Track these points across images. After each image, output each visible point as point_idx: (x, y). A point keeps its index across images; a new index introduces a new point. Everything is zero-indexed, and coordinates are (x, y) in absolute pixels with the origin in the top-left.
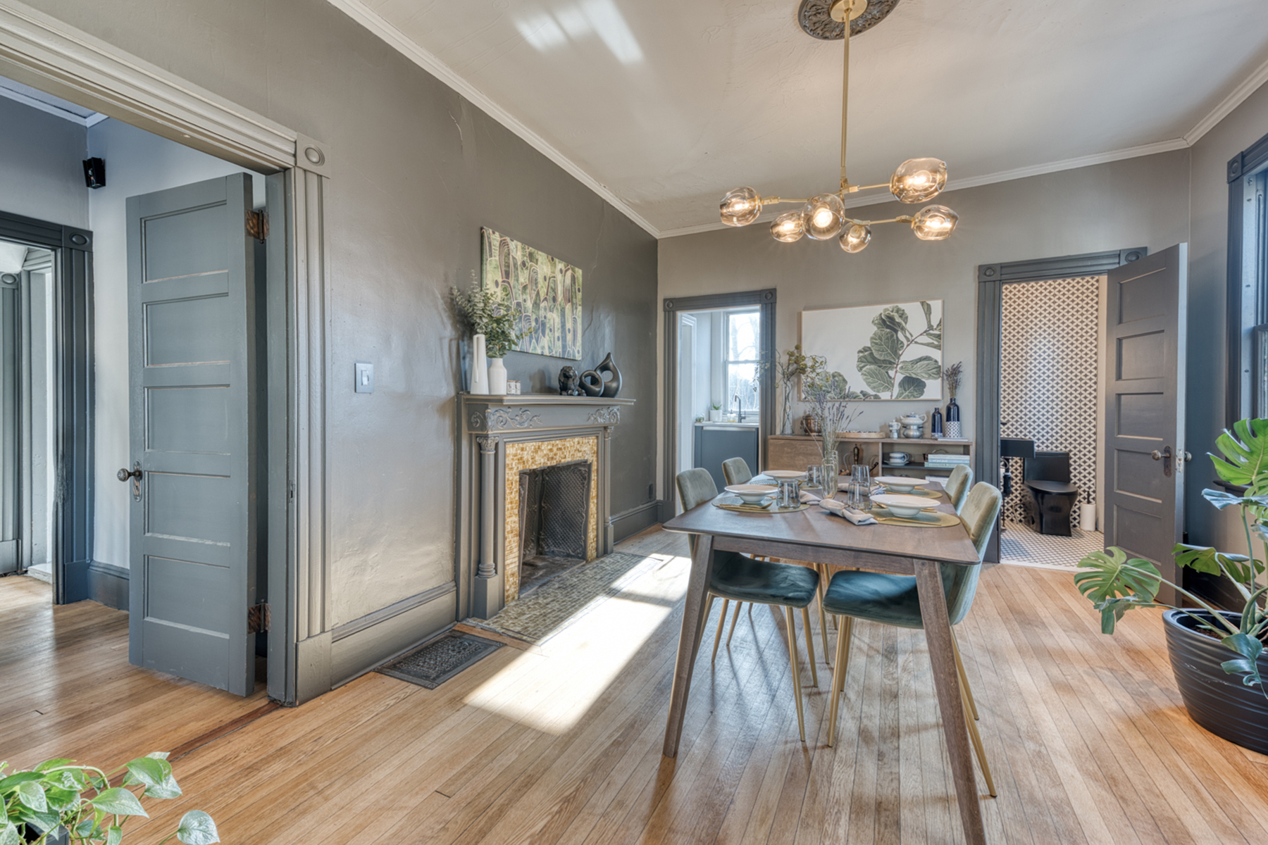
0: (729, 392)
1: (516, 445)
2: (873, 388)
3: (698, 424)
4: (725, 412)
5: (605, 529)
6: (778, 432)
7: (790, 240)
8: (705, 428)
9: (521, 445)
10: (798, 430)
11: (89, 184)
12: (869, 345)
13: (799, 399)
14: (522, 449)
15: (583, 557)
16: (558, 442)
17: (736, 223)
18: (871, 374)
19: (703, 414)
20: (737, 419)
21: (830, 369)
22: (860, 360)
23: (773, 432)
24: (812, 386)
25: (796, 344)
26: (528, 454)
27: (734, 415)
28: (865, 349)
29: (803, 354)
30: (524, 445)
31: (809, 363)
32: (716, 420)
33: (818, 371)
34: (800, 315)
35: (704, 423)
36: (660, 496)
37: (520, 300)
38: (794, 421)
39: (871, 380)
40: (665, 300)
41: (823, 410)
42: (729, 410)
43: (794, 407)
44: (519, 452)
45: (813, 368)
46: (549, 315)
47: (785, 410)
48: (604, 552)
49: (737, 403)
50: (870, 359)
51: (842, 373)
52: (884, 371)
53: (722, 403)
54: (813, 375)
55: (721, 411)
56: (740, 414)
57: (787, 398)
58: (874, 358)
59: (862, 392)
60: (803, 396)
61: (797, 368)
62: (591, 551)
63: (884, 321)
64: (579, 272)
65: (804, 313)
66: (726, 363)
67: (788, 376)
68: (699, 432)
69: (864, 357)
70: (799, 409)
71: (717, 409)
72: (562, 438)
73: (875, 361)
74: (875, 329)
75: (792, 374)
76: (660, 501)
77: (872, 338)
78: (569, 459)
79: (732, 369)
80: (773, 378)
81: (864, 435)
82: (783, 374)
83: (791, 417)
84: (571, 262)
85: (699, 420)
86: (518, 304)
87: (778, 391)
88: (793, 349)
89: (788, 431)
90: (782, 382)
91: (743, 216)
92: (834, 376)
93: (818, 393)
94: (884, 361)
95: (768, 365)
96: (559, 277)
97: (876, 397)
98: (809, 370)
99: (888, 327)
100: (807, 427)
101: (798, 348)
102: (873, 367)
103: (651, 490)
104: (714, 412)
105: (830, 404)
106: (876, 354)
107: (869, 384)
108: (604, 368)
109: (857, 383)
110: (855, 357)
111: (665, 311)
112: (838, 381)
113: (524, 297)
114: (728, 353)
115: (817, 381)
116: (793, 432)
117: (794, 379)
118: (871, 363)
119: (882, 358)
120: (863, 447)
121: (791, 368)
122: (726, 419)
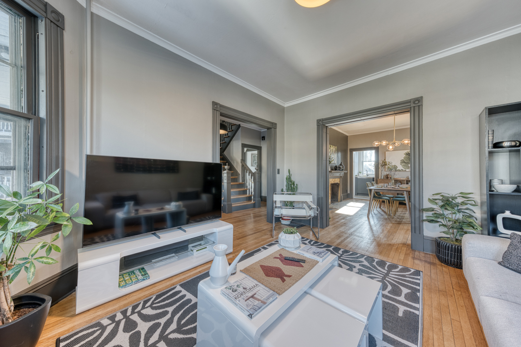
0: (364, 169)
2: (404, 169)
3: (356, 177)
4: (363, 174)
5: (341, 196)
6: (380, 178)
7: (384, 145)
8: (358, 178)
10: (385, 178)
11: (262, 140)
12: (403, 159)
13: (385, 171)
15: (338, 201)
17: (375, 146)
18: (404, 165)
19: (357, 174)
20: (366, 175)
21: (393, 164)
22: (401, 162)
23: (378, 178)
24: (389, 168)
25: (384, 159)
26: (332, 181)
27: (365, 174)
28: (402, 160)
29: (386, 161)
30: (331, 179)
31: (388, 163)
32: (360, 176)
33: (390, 165)
34: (385, 153)
35: (358, 176)
36: (349, 192)
38: (384, 176)
39: (404, 167)
40: (350, 149)
41: (391, 173)
42: (364, 173)
43: (383, 173)
45: (389, 164)
47: (381, 173)
48: (341, 201)
49: (366, 172)
50: (404, 162)
51: (396, 165)
52: (407, 165)
53: (362, 171)
54: (389, 166)
55: (362, 173)
56: (367, 174)
57: (382, 171)
58: (405, 162)
59: (401, 169)
60: (386, 170)
61: (384, 164)
62: (339, 201)
63: (407, 154)
64: (336, 147)
65: (386, 152)
66: (363, 162)
67: (382, 166)
68: (356, 178)
69: (402, 162)
70: (385, 173)
71: (360, 173)
72: (335, 178)
73: (405, 163)
74: (405, 155)
75: (383, 165)
76: (349, 193)
77: (404, 158)
78: (336, 182)
79: (364, 163)
80: (378, 166)
81: (402, 179)
82: (381, 165)
83: (383, 175)
84: (335, 146)
85: (356, 176)
87: (380, 169)
88: (383, 160)
89: (382, 178)
90: (381, 167)
91: (377, 145)
92: (394, 166)
93: (390, 170)
94: (407, 163)
95: (377, 164)
96: (334, 149)
97: (405, 170)
98: (388, 165)
99: (408, 155)
100: (387, 177)
101: (385, 160)
102: (404, 164)
103: (347, 191)
104: (360, 174)
105: (392, 172)
106: (405, 161)
107: (403, 168)
108: (341, 165)
109: (400, 167)
110: (400, 162)
111: (350, 151)
112: (395, 167)
114: (363, 159)
115: (390, 167)
116: (384, 178)
117: (384, 166)
118: (404, 163)
119: (407, 162)
120: (402, 181)
121: (383, 164)
122: (364, 175)
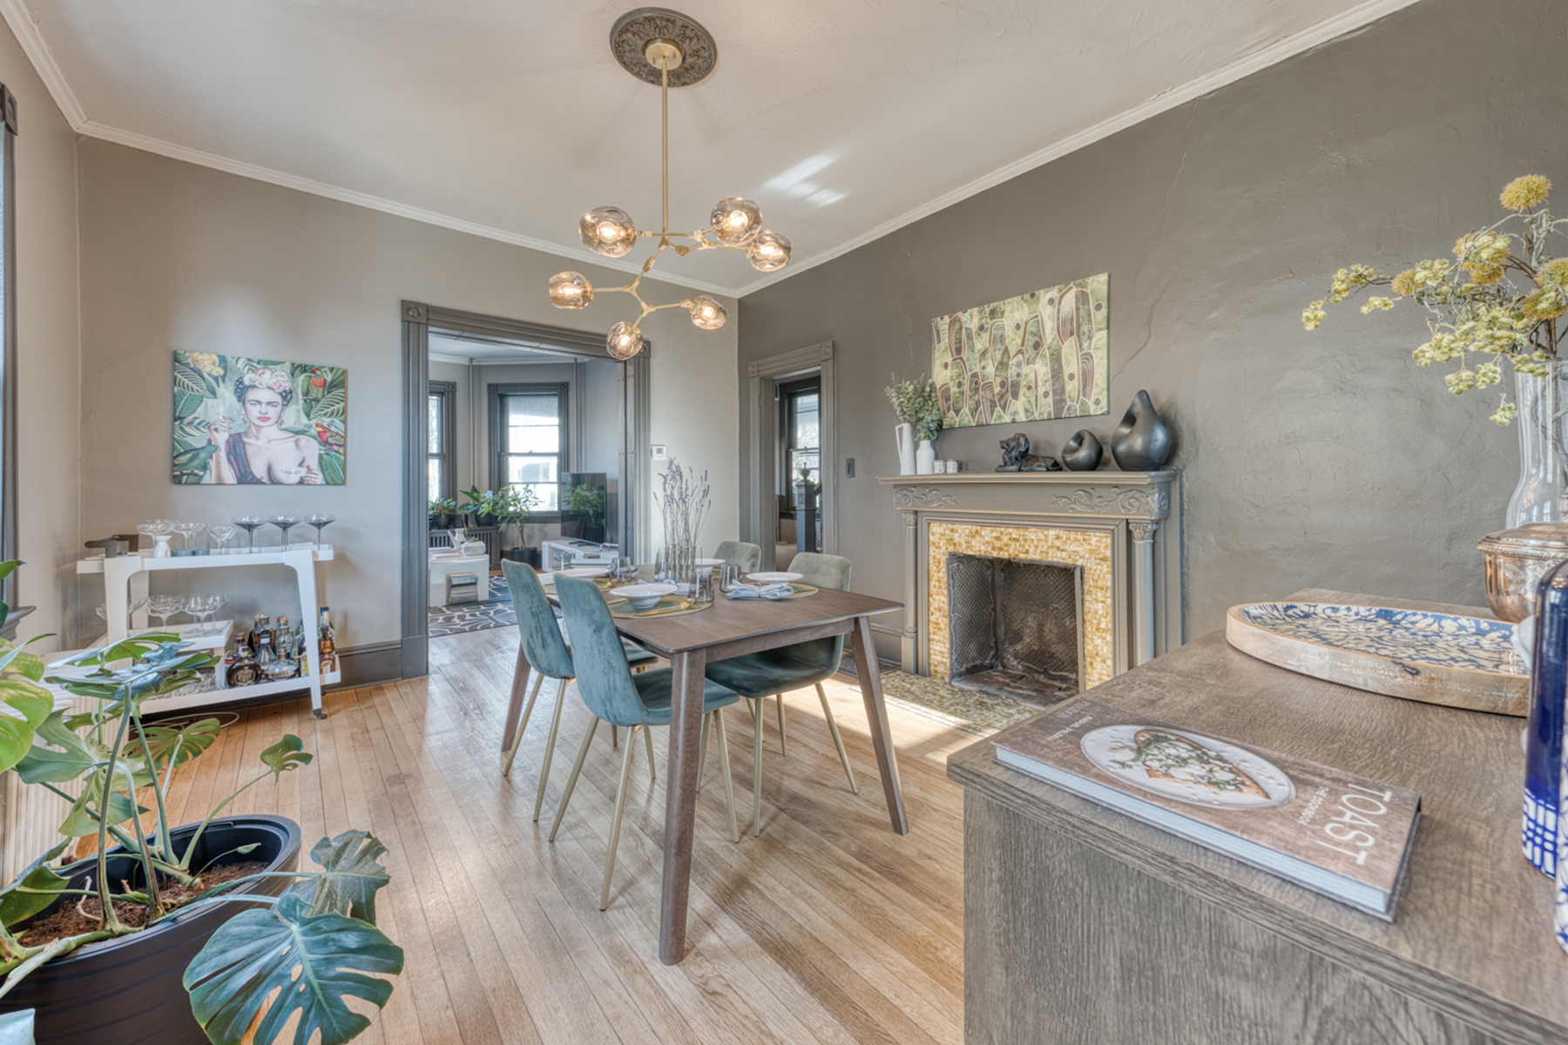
1: (944, 525)
9: (950, 526)
14: (952, 530)
16: (1010, 530)
26: (960, 536)
30: (955, 527)
37: (977, 369)
44: (948, 532)
46: (1026, 369)
72: (1020, 526)
86: (974, 375)
113: (983, 363)
